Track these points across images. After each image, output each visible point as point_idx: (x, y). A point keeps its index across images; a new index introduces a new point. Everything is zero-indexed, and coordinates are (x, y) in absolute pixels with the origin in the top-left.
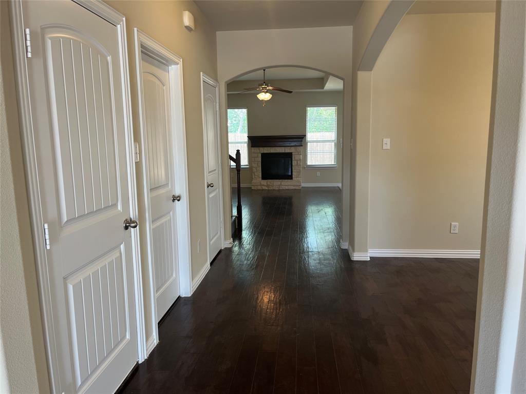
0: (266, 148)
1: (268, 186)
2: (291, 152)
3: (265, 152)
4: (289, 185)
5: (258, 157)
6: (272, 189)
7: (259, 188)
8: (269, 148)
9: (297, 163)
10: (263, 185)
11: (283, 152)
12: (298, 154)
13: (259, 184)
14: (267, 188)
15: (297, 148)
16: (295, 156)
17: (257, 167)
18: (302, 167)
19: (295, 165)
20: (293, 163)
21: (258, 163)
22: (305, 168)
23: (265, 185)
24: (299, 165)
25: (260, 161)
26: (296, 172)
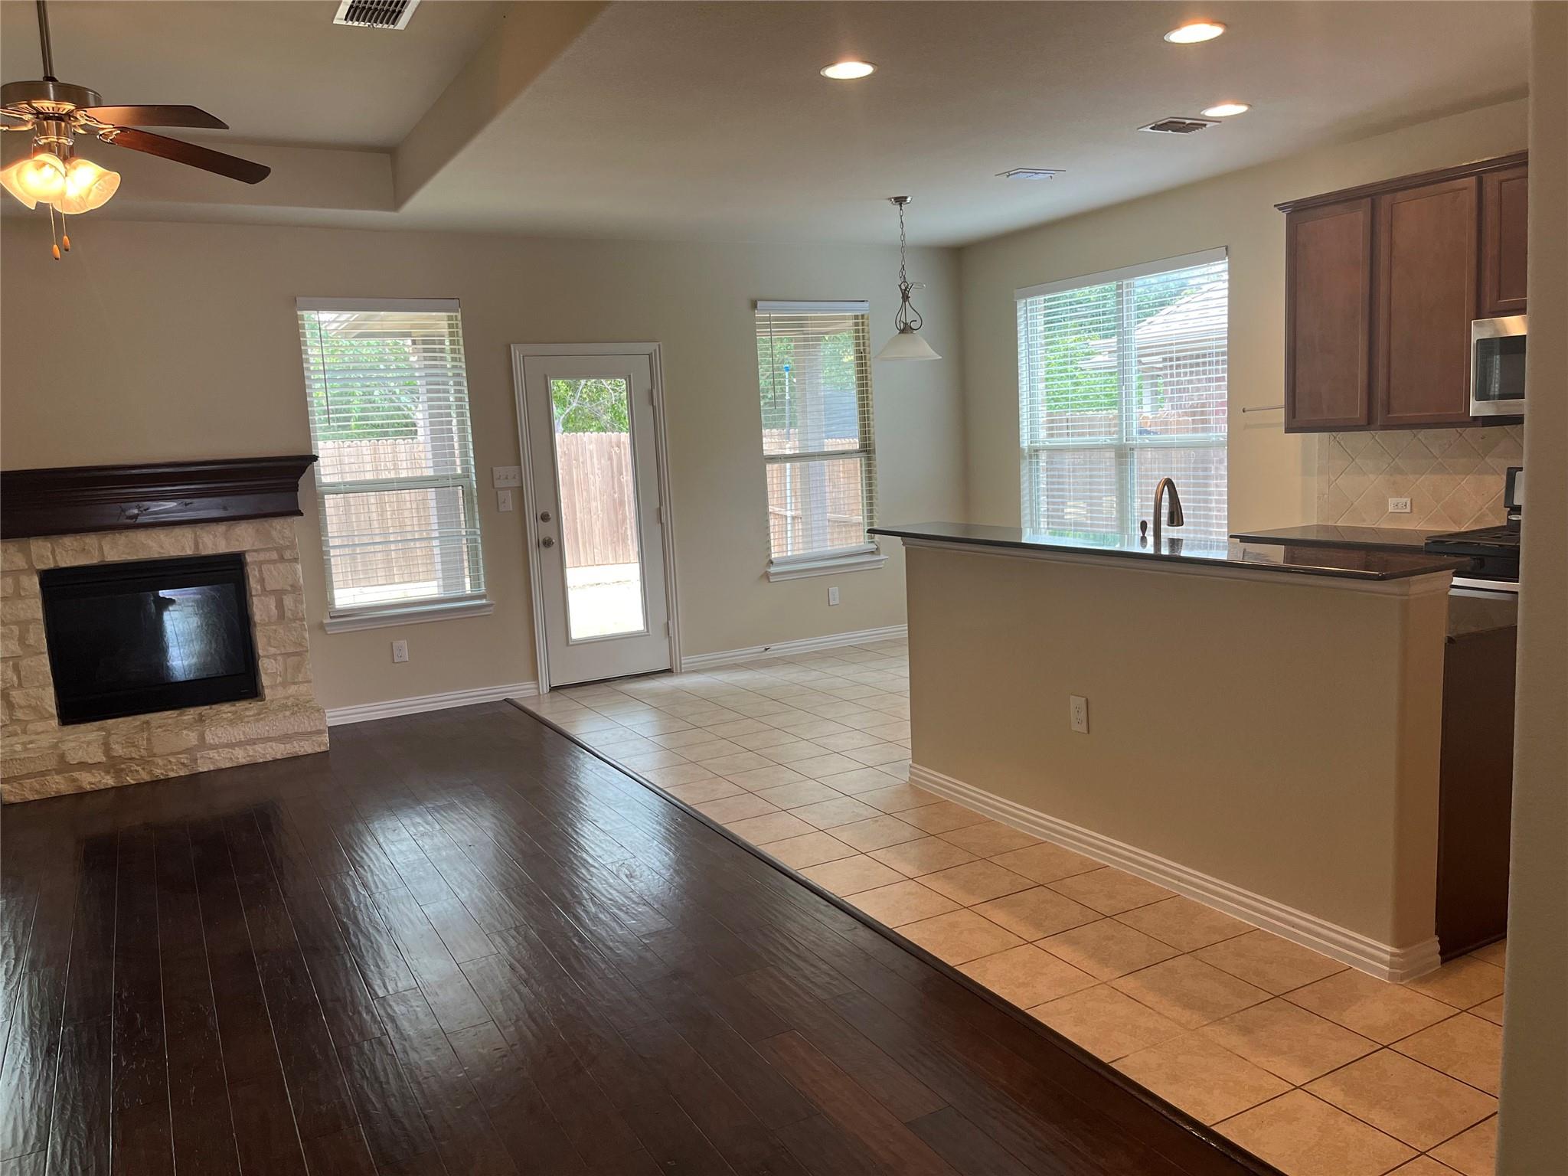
0: (68, 541)
1: (112, 764)
2: (235, 549)
3: (69, 562)
4: (252, 742)
5: (17, 595)
6: (145, 777)
7: (58, 785)
8: (91, 541)
9: (280, 605)
10: (83, 766)
11: (189, 552)
12: (282, 559)
13: (52, 763)
14: (109, 781)
15: (271, 526)
16: (260, 571)
17: (20, 653)
18: (305, 623)
19: (267, 619)
20: (255, 609)
21: (28, 631)
22: (327, 629)
23: (90, 761)
24: (288, 614)
25: (35, 620)
26: (279, 654)
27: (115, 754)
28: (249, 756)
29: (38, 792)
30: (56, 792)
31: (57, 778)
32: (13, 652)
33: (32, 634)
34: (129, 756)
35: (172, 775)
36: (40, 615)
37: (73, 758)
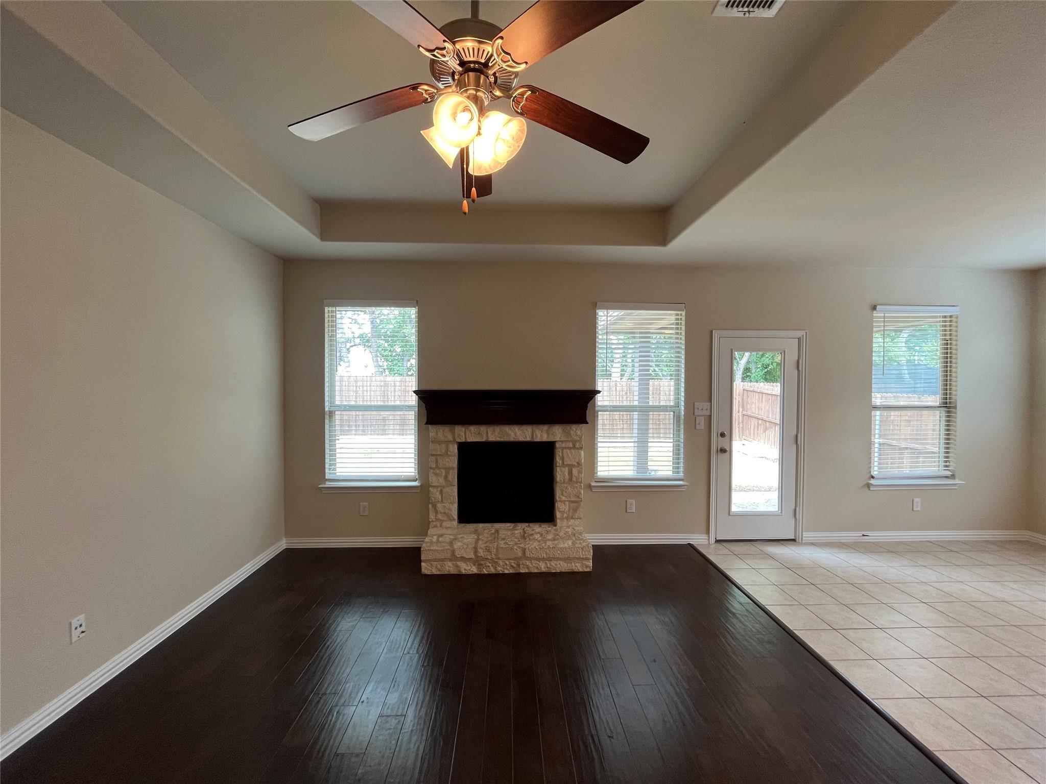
0: (473, 428)
2: (551, 439)
3: (471, 439)
4: (550, 559)
5: (447, 454)
6: (493, 571)
7: (449, 567)
8: (482, 429)
9: (570, 473)
10: (463, 559)
11: (529, 439)
12: (574, 447)
13: (448, 555)
14: (474, 570)
15: (571, 428)
16: (562, 453)
17: (444, 484)
18: (582, 485)
19: (562, 480)
20: (557, 474)
21: (449, 473)
22: (593, 488)
23: (467, 557)
24: (574, 479)
25: (453, 468)
26: (567, 501)
27: (480, 555)
28: (547, 567)
29: (439, 570)
30: (448, 572)
31: (450, 564)
32: (440, 483)
33: (450, 475)
34: (486, 557)
35: (506, 572)
36: (455, 465)
37: (459, 554)
